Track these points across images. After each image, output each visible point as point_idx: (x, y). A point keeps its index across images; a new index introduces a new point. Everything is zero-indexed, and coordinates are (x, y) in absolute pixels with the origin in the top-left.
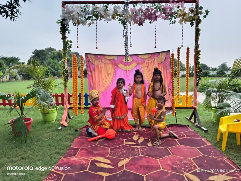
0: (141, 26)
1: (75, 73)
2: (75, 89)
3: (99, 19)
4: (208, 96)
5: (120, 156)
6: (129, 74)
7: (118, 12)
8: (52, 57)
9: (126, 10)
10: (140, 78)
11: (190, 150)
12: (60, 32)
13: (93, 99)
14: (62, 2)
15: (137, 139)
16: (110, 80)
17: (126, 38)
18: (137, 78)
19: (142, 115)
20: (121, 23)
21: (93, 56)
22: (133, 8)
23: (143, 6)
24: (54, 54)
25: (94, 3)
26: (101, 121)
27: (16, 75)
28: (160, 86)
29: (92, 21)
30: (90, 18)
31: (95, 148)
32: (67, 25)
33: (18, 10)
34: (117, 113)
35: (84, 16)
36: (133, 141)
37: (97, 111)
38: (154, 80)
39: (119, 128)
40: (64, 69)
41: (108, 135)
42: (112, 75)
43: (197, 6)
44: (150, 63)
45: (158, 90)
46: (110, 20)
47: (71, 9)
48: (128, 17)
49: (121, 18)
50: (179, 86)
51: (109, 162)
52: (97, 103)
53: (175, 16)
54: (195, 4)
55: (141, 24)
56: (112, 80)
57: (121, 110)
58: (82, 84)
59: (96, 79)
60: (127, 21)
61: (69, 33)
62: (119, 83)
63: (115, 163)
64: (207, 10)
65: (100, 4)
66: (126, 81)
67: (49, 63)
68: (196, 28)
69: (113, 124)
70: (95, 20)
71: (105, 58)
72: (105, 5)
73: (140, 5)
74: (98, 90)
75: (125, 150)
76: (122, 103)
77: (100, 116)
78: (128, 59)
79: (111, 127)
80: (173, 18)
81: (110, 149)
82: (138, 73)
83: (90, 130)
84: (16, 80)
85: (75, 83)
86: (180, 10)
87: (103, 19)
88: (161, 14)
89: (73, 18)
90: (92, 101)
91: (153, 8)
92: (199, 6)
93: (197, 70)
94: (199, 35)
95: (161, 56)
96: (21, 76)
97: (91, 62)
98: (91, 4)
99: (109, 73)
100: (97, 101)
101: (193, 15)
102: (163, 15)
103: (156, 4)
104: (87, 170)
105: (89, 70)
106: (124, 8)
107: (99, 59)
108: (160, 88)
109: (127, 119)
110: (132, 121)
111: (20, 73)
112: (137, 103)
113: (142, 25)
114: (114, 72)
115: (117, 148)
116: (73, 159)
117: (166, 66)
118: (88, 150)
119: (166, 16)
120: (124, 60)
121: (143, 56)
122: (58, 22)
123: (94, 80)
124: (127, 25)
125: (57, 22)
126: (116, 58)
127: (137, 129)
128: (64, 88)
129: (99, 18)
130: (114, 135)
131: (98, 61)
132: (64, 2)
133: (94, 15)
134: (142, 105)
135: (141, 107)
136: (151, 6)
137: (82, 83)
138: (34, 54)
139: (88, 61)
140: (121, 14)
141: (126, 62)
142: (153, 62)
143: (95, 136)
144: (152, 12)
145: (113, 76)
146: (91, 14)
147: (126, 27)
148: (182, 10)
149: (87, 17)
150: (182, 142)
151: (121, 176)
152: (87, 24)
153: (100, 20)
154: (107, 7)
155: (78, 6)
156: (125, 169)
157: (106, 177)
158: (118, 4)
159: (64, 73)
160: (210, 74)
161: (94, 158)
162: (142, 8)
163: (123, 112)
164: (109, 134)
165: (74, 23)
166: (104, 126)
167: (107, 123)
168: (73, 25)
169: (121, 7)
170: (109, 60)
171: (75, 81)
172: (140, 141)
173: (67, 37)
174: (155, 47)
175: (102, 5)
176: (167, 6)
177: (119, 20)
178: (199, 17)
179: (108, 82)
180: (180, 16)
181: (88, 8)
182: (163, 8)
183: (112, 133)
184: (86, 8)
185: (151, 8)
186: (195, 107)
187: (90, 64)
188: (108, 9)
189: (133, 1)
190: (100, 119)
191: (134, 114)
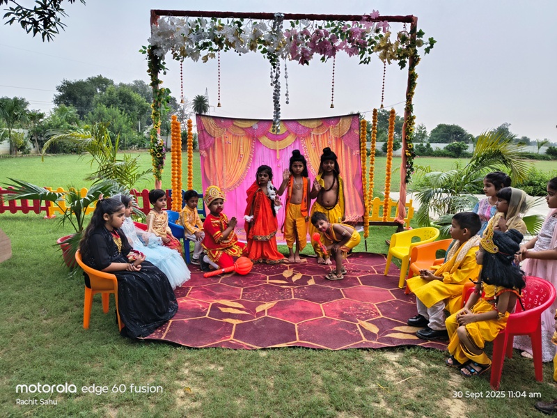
0: (305, 64)
1: (176, 153)
2: (176, 183)
3: (224, 49)
4: (424, 201)
5: (259, 299)
6: (281, 158)
7: (261, 36)
8: (107, 101)
9: (276, 32)
10: (301, 166)
12: (149, 71)
13: (211, 201)
14: (152, 11)
15: (290, 275)
16: (244, 167)
17: (276, 87)
18: (296, 166)
19: (301, 234)
20: (266, 56)
21: (212, 121)
22: (290, 28)
23: (311, 26)
24: (110, 93)
25: (215, 15)
26: (228, 241)
27: (25, 143)
28: (334, 183)
29: (210, 52)
30: (205, 45)
31: (218, 287)
32: (162, 57)
33: (59, 19)
34: (257, 231)
35: (194, 41)
36: (282, 278)
37: (220, 224)
38: (323, 172)
39: (258, 257)
40: (156, 145)
41: (239, 268)
42: (248, 159)
43: (414, 28)
44: (320, 136)
45: (329, 190)
46: (245, 52)
47: (171, 27)
48: (280, 47)
49: (267, 48)
50: (372, 182)
51: (241, 306)
52: (220, 209)
53: (370, 47)
54: (410, 24)
55: (304, 60)
56: (247, 169)
57: (264, 226)
58: (190, 175)
59: (217, 164)
60: (279, 54)
61: (165, 73)
62: (261, 175)
63: (251, 308)
64: (432, 38)
65: (226, 19)
68: (409, 72)
69: (249, 250)
70: (216, 50)
71: (235, 126)
72: (236, 20)
73: (304, 24)
75: (267, 291)
76: (266, 212)
77: (225, 233)
78: (279, 128)
80: (367, 52)
81: (242, 289)
82: (297, 157)
83: (206, 259)
84: (24, 153)
85: (176, 172)
86: (381, 36)
87: (232, 49)
88: (343, 44)
89: (171, 45)
90: (210, 205)
91: (328, 30)
92: (418, 31)
93: (407, 154)
94: (414, 87)
95: (343, 125)
96: (36, 144)
97: (206, 132)
98: (209, 17)
99: (241, 153)
100: (220, 205)
101: (405, 47)
102: (348, 44)
103: (335, 22)
104: (207, 316)
105: (204, 148)
106: (273, 28)
107: (222, 127)
108: (333, 185)
110: (284, 246)
112: (293, 211)
113: (308, 64)
114: (251, 153)
115: (255, 288)
116: (181, 302)
117: (350, 144)
118: (205, 290)
119: (353, 49)
120: (271, 130)
121: (307, 122)
122: (144, 50)
123: (211, 166)
124: (278, 61)
125: (141, 51)
126: (255, 126)
127: (292, 259)
128: (155, 179)
129: (225, 46)
130: (250, 268)
131: (221, 131)
132: (155, 11)
133: (214, 41)
134: (303, 216)
135: (299, 221)
136: (325, 27)
137: (190, 172)
138: (60, 91)
139: (202, 131)
140: (267, 39)
141: (275, 133)
142: (325, 135)
143: (215, 269)
144: (327, 39)
145: (249, 159)
146: (209, 38)
147: (277, 66)
148: (384, 36)
149: (200, 43)
150: (366, 281)
151: (259, 324)
152: (201, 58)
153: (225, 51)
154: (240, 25)
155: (182, 20)
156: (266, 315)
157: (237, 325)
158: (261, 19)
159: (156, 153)
160: (467, 151)
161: (216, 301)
162: (309, 29)
163: (268, 228)
164: (241, 266)
165: (175, 55)
166: (230, 253)
167: (236, 248)
168: (174, 58)
169: (267, 26)
170: (243, 129)
171: (177, 168)
172: (294, 279)
173: (161, 82)
174: (332, 106)
175: (230, 19)
176: (356, 28)
177: (263, 52)
178: (416, 51)
179: (240, 173)
180: (379, 48)
181: (203, 25)
182: (347, 31)
183: (246, 265)
184: (199, 24)
185: (325, 31)
186: (400, 221)
187: (206, 135)
188: (241, 28)
189: (290, 15)
190: (226, 238)
191: (287, 232)
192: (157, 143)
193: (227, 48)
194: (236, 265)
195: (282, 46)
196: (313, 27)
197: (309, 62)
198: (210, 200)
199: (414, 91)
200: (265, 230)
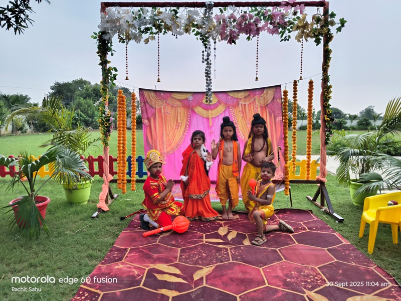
0: (233, 44)
1: (121, 122)
2: (122, 148)
3: (163, 32)
4: (344, 161)
5: (196, 263)
6: (213, 125)
7: (194, 20)
8: (84, 95)
9: (207, 18)
10: (230, 131)
11: (314, 252)
12: (98, 53)
13: (152, 164)
14: (102, 3)
15: (225, 233)
16: (181, 133)
17: (208, 63)
18: (226, 131)
19: (234, 192)
20: (199, 38)
21: (153, 94)
22: (219, 14)
23: (237, 11)
24: (87, 90)
25: (154, 5)
26: (165, 202)
27: (23, 125)
28: (264, 145)
29: (151, 35)
30: (147, 30)
31: (155, 249)
32: (110, 41)
33: (28, 16)
34: (192, 190)
35: (137, 27)
36: (218, 236)
37: (158, 186)
38: (254, 135)
39: (194, 215)
40: (104, 115)
41: (177, 227)
42: (184, 126)
43: (326, 12)
44: (247, 105)
45: (260, 151)
46: (181, 34)
47: (117, 16)
48: (211, 29)
49: (200, 30)
50: (295, 145)
51: (178, 272)
52: (159, 172)
53: (289, 28)
54: (322, 8)
55: (232, 41)
56: (184, 135)
57: (198, 185)
58: (133, 141)
59: (158, 131)
60: (210, 36)
61: (112, 55)
62: (196, 139)
63: (188, 274)
64: (343, 19)
65: (165, 8)
66: (207, 136)
67: (79, 105)
68: (324, 48)
69: (186, 207)
70: (156, 33)
71: (173, 98)
72: (172, 8)
73: (231, 9)
74: (160, 150)
75: (204, 252)
76: (200, 172)
77: (162, 195)
78: (211, 99)
79: (182, 213)
80: (287, 31)
81: (179, 249)
82: (227, 123)
83: (146, 218)
84: (22, 133)
85: (122, 139)
86: (298, 18)
87: (170, 33)
88: (266, 25)
89: (119, 29)
90: (150, 168)
92: (330, 12)
93: (326, 119)
94: (329, 60)
95: (267, 95)
96: (32, 126)
97: (148, 103)
98: (150, 7)
99: (179, 121)
100: (159, 169)
101: (319, 27)
102: (269, 26)
103: (258, 8)
104: (141, 286)
105: (146, 117)
106: (205, 14)
107: (162, 99)
108: (263, 147)
109: (209, 199)
110: (217, 203)
111: (29, 122)
112: (226, 172)
113: (235, 43)
114: (187, 121)
115: (191, 249)
116: (117, 267)
117: (274, 112)
118: (142, 252)
119: (275, 28)
120: (204, 101)
121: (235, 94)
122: (95, 36)
123: (153, 133)
124: (209, 42)
125: (92, 37)
126: (190, 97)
127: (225, 216)
128: (103, 146)
129: (163, 30)
130: (187, 227)
131: (160, 103)
132: (104, 3)
133: (154, 26)
134: (234, 176)
135: (231, 180)
136: (249, 12)
137: (133, 139)
138: (53, 89)
139: (145, 103)
140: (200, 23)
141: (208, 103)
142: (252, 104)
144: (252, 21)
145: (186, 127)
146: (149, 24)
147: (208, 46)
148: (301, 18)
149: (143, 28)
150: (302, 239)
151: (197, 297)
152: (143, 40)
153: (164, 34)
154: (176, 12)
155: (127, 10)
156: (205, 284)
157: (173, 298)
158: (194, 7)
159: (104, 122)
160: (346, 125)
161: (152, 266)
162: (235, 14)
163: (202, 187)
164: (178, 225)
165: (121, 39)
166: (169, 212)
167: (174, 207)
168: (120, 42)
169: (200, 12)
170: (180, 100)
171: (122, 135)
172: (230, 237)
173: (109, 62)
174: (257, 79)
175: (168, 8)
176: (276, 12)
177: (196, 34)
178: (329, 30)
179: (178, 138)
180: (298, 28)
181: (145, 13)
182: (269, 15)
183: (183, 224)
184: (141, 13)
185: (249, 15)
186: (322, 179)
187: (148, 106)
188: (177, 15)
189: (219, 3)
190: (163, 200)
191: (220, 191)
192: (105, 114)
193: (165, 32)
194: (174, 224)
195: (213, 29)
196: (238, 12)
197: (236, 41)
198: (150, 163)
199: (329, 64)
200: (200, 189)
